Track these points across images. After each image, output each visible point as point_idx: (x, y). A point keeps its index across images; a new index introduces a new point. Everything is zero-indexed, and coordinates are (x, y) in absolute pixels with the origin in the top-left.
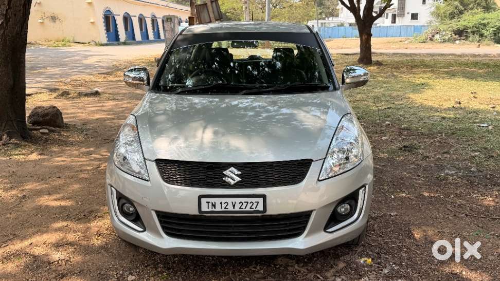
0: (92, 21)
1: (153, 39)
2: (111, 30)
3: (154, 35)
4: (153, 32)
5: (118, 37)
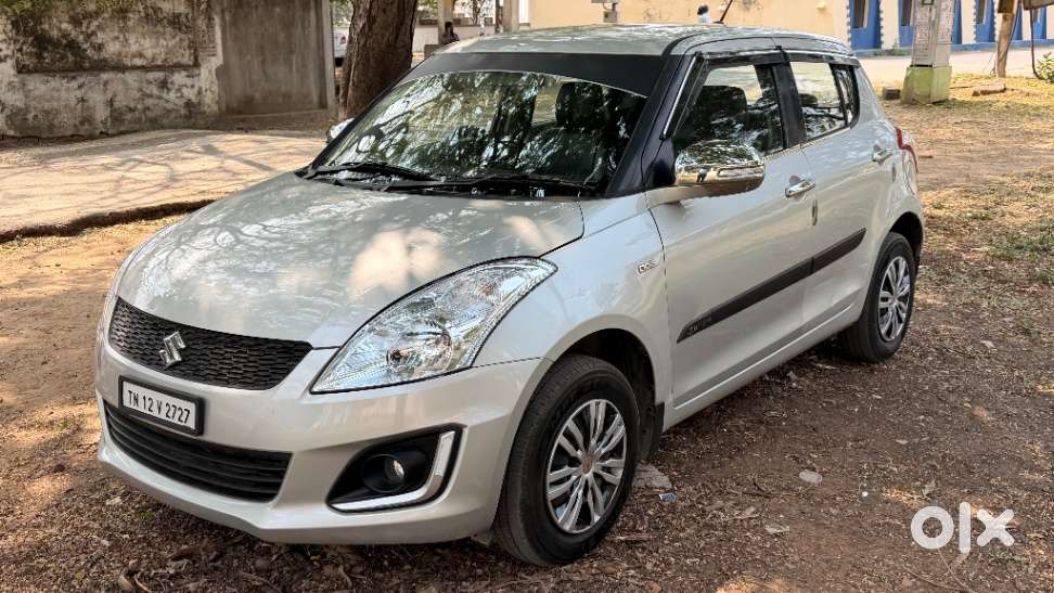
0: (821, 5)
1: (973, 42)
2: (865, 25)
3: (975, 33)
4: (976, 27)
5: (880, 38)
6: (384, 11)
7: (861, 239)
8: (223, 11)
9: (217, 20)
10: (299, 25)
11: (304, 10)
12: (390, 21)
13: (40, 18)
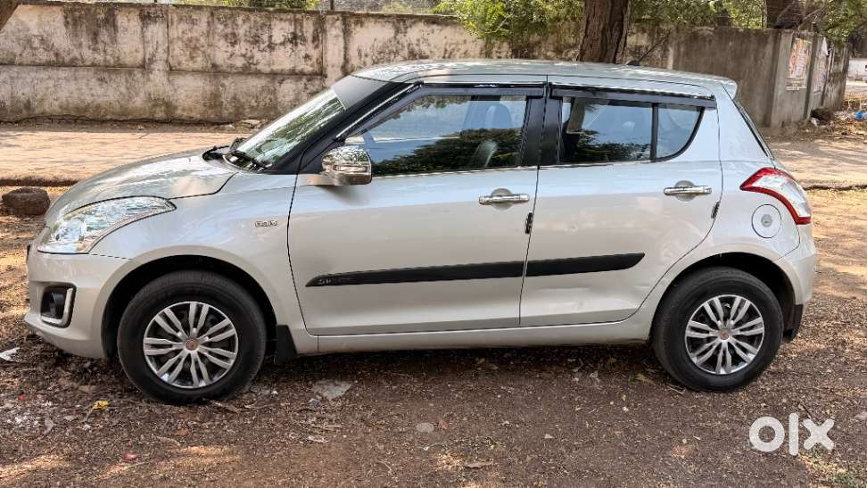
6: (591, 46)
7: (640, 260)
8: (678, 45)
9: (671, 51)
10: (752, 57)
11: (759, 44)
12: (595, 53)
13: (533, 47)
